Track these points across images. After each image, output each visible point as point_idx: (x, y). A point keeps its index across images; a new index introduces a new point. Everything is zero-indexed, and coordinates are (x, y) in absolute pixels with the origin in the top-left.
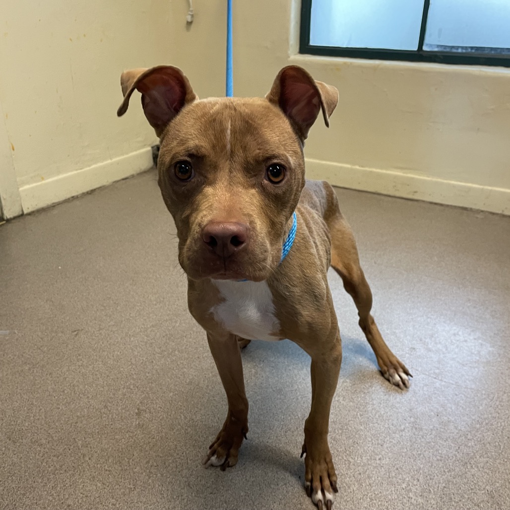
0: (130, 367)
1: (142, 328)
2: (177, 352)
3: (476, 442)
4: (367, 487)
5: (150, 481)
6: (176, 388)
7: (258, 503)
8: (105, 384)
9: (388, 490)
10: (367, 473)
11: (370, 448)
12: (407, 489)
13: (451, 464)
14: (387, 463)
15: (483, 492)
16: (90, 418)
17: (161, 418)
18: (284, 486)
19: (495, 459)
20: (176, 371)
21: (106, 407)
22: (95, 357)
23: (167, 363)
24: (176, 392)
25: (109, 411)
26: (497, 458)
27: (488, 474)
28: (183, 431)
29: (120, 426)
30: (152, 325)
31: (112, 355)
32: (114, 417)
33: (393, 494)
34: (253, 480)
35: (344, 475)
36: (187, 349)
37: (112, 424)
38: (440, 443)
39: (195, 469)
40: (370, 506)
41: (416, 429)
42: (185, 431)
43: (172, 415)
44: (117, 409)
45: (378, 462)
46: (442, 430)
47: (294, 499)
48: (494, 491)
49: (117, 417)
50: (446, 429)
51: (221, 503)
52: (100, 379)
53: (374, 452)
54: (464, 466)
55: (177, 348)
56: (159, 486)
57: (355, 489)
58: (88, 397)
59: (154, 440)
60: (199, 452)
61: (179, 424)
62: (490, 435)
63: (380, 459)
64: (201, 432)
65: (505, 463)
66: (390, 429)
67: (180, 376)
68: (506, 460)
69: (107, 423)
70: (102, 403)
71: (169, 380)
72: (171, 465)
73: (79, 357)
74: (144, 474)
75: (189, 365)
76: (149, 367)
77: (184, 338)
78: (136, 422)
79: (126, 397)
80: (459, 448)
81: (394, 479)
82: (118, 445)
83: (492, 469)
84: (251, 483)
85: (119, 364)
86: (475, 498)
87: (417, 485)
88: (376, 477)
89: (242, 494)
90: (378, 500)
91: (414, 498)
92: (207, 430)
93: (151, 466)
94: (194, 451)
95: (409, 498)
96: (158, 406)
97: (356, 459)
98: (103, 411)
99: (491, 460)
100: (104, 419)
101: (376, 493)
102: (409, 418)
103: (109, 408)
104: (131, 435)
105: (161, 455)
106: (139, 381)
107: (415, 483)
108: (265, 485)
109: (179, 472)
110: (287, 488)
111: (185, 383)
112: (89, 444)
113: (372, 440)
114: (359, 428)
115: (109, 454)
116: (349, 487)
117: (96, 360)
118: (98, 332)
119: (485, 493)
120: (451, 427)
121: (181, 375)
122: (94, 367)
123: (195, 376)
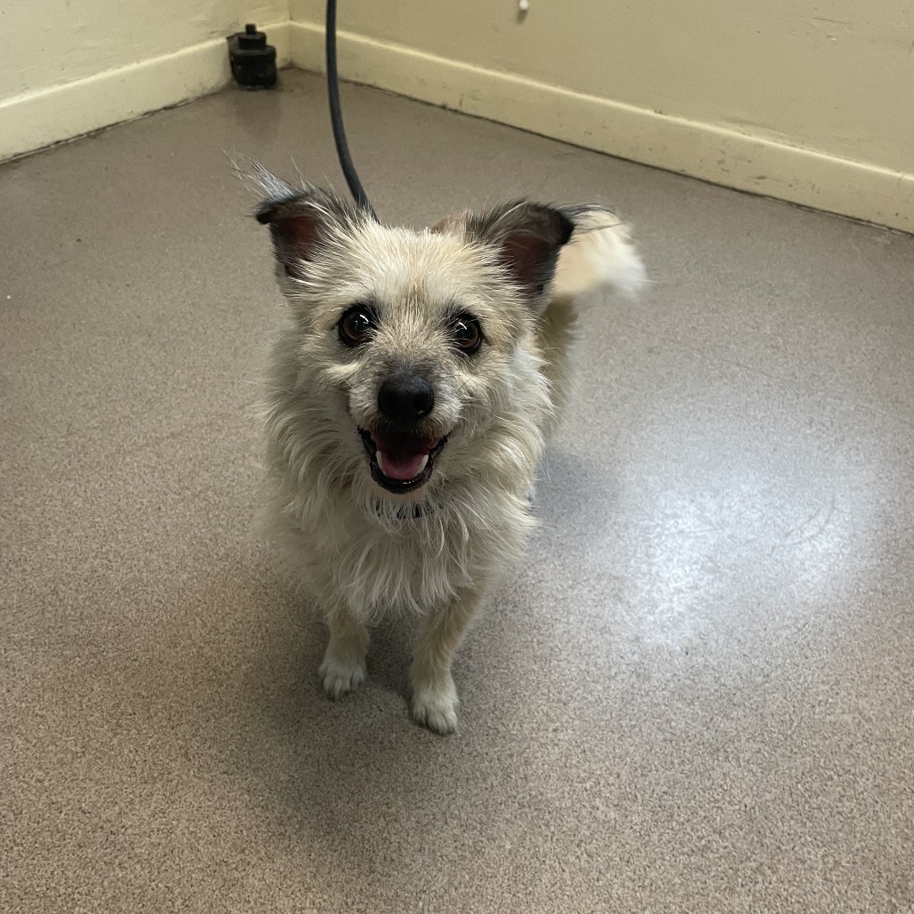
0: (115, 516)
1: (151, 437)
2: (210, 493)
3: (747, 710)
4: (520, 781)
5: (115, 741)
6: (197, 564)
7: (308, 797)
8: (60, 548)
9: (556, 790)
10: (525, 755)
11: (542, 707)
12: (594, 790)
13: (688, 749)
14: (567, 738)
15: (737, 807)
16: (21, 611)
17: (157, 620)
18: (363, 769)
19: (775, 748)
20: (204, 530)
21: (55, 592)
22: (50, 490)
23: (188, 513)
24: (195, 574)
25: (61, 600)
26: (780, 743)
27: (754, 775)
28: (194, 650)
29: (77, 632)
30: (172, 433)
31: (83, 488)
32: (67, 613)
33: (564, 797)
34: (308, 753)
35: (482, 755)
36: (233, 487)
37: (61, 627)
38: (678, 708)
39: (204, 726)
40: (516, 817)
41: (639, 676)
42: (198, 652)
43: (178, 618)
44: (76, 598)
45: (550, 735)
46: (688, 682)
47: (377, 793)
48: (757, 808)
49: (72, 613)
50: (697, 681)
51: (239, 793)
52: (53, 536)
53: (547, 715)
54: (712, 754)
55: (212, 484)
56: (131, 752)
57: (495, 783)
58: (24, 570)
59: (137, 664)
60: (217, 692)
61: (190, 637)
62: (777, 699)
63: (555, 730)
64: (228, 656)
65: (793, 756)
66: (588, 672)
67: (208, 541)
68: (795, 750)
69: (52, 625)
70: (49, 584)
71: (185, 547)
72: (160, 714)
73: (19, 489)
74: (106, 727)
75: (230, 521)
76: (151, 518)
77: (230, 464)
78: (107, 626)
79: (96, 575)
80: (712, 719)
81: (574, 770)
82: (66, 668)
83: (765, 764)
84: (303, 760)
85: (93, 508)
86: (718, 818)
87: (613, 785)
88: (540, 764)
89: (282, 779)
90: (532, 808)
91: (602, 808)
92: (240, 650)
93: (122, 714)
94: (208, 691)
95: (593, 807)
96: (155, 598)
97: (511, 726)
98: (49, 599)
99: (767, 748)
100: (48, 615)
101: (534, 793)
102: (630, 655)
103: (61, 595)
104: (94, 650)
105: (144, 694)
106: (128, 546)
107: (611, 780)
108: (330, 764)
109: (173, 728)
110: (368, 772)
111: (215, 556)
112: (12, 662)
113: (549, 691)
114: (529, 668)
115: (46, 685)
116: (485, 780)
117: (52, 496)
118: (63, 440)
119: (740, 810)
120: (708, 679)
121: (211, 539)
122: (44, 510)
123: (238, 543)
